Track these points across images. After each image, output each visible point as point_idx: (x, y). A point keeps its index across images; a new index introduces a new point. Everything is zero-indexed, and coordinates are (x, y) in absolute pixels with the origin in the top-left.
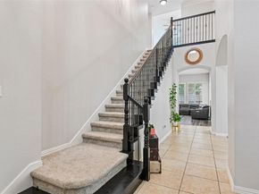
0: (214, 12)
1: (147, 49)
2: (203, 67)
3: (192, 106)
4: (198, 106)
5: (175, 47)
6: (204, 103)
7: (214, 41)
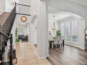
0: (30, 6)
1: (3, 11)
2: (26, 23)
3: (21, 36)
4: (23, 36)
5: (17, 14)
6: (25, 35)
7: (30, 15)
